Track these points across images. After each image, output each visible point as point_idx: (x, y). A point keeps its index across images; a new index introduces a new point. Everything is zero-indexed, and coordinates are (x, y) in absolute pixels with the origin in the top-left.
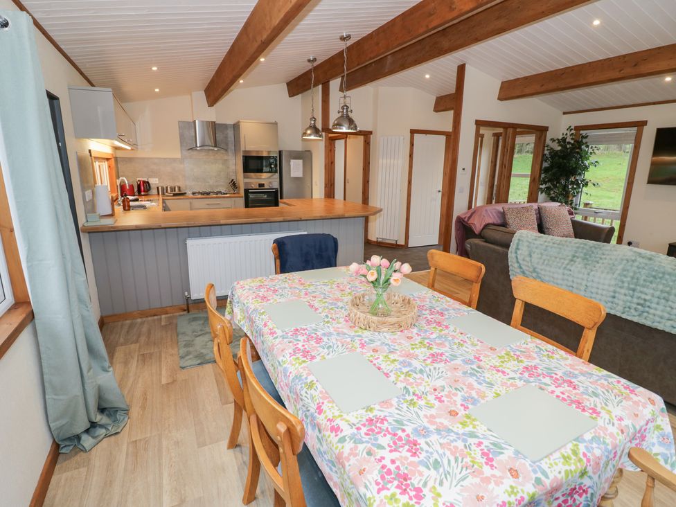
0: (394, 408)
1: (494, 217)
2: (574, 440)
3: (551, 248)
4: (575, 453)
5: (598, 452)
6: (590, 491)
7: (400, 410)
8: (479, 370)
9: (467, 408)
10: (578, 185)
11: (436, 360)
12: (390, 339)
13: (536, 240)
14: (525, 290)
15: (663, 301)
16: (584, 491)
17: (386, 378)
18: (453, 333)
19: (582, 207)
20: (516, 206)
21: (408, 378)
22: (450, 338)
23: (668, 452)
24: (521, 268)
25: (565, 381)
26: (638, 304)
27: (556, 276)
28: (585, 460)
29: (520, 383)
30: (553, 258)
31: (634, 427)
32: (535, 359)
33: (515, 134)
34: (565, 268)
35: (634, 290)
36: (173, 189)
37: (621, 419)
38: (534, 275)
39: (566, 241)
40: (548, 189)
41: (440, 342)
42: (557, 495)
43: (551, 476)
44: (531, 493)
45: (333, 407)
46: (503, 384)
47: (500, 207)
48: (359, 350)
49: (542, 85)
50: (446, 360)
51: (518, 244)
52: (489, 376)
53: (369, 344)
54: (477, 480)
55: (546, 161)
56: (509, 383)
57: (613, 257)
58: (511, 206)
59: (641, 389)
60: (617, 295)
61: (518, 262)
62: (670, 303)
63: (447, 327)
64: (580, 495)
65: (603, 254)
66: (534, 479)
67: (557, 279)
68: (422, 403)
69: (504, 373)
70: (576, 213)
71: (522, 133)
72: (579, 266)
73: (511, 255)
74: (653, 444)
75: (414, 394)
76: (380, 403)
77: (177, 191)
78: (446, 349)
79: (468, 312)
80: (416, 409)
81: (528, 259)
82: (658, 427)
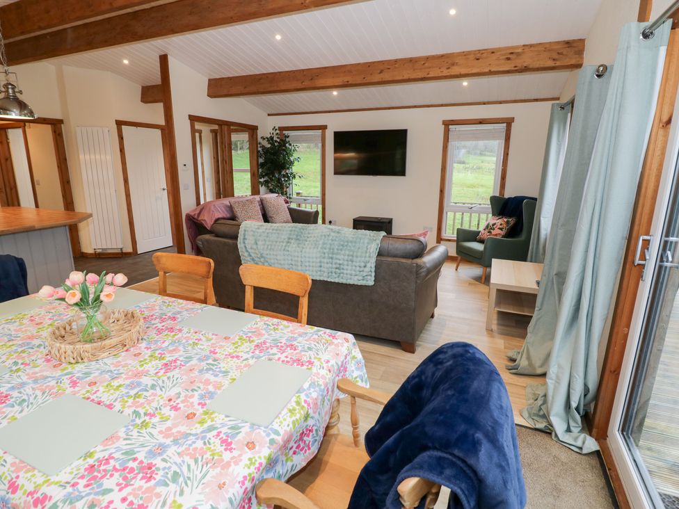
0: (121, 439)
1: (223, 212)
2: (297, 393)
3: (272, 233)
4: (298, 403)
5: (314, 395)
6: (315, 428)
7: (129, 439)
8: (215, 363)
9: (205, 404)
10: (289, 176)
11: (169, 369)
12: (113, 364)
13: (258, 228)
14: (252, 275)
15: (350, 263)
16: (310, 431)
17: (109, 410)
18: (188, 335)
19: (295, 196)
20: (241, 199)
21: (137, 400)
22: (184, 341)
23: (362, 373)
24: (250, 256)
25: (288, 346)
26: (336, 268)
27: (278, 257)
28: (306, 405)
29: (251, 362)
30: (274, 243)
31: (337, 364)
32: (264, 334)
33: (230, 132)
34: (284, 250)
35: (332, 258)
37: (328, 362)
38: (262, 260)
39: (282, 227)
40: (266, 182)
41: (174, 348)
42: (290, 446)
43: (282, 432)
44: (267, 455)
45: (34, 475)
46: (238, 368)
47: (226, 201)
48: (70, 390)
49: (245, 87)
50: (181, 365)
51: (244, 236)
52: (224, 365)
53: (83, 378)
54: (218, 470)
55: (261, 157)
56: (243, 365)
57: (316, 235)
58: (237, 200)
59: (340, 333)
60: (322, 264)
61: (247, 251)
62: (354, 263)
63: (180, 330)
64: (308, 436)
65: (309, 233)
66: (268, 442)
67: (280, 260)
68: (155, 420)
69: (238, 357)
70: (291, 202)
71: (236, 131)
72: (294, 246)
73: (240, 246)
74: (353, 371)
75: (146, 414)
76: (104, 442)
78: (181, 353)
79: (202, 309)
80: (149, 430)
81: (255, 247)
82: (354, 358)
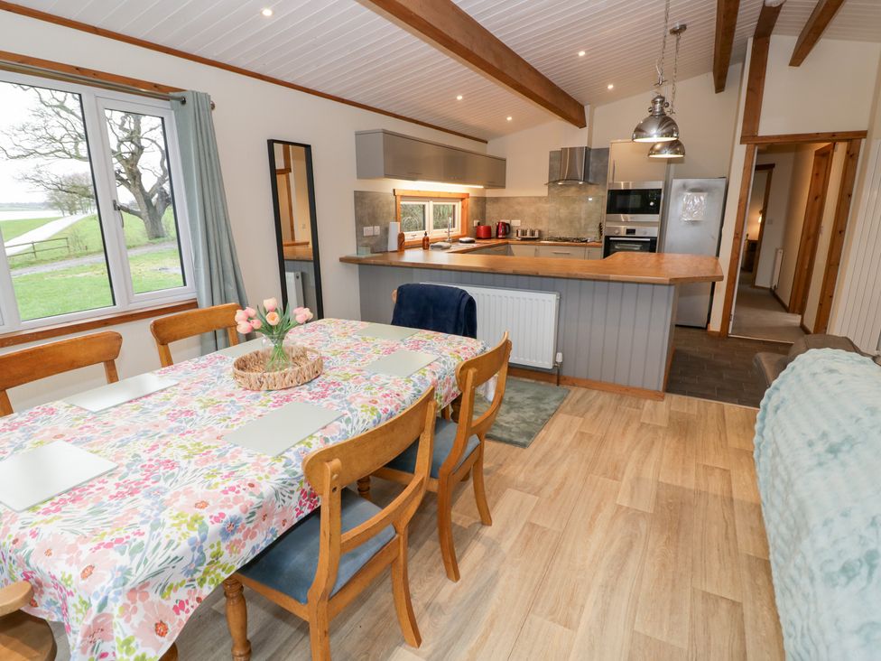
31: (29, 555)
36: (524, 233)
37: (34, 535)
77: (528, 236)
